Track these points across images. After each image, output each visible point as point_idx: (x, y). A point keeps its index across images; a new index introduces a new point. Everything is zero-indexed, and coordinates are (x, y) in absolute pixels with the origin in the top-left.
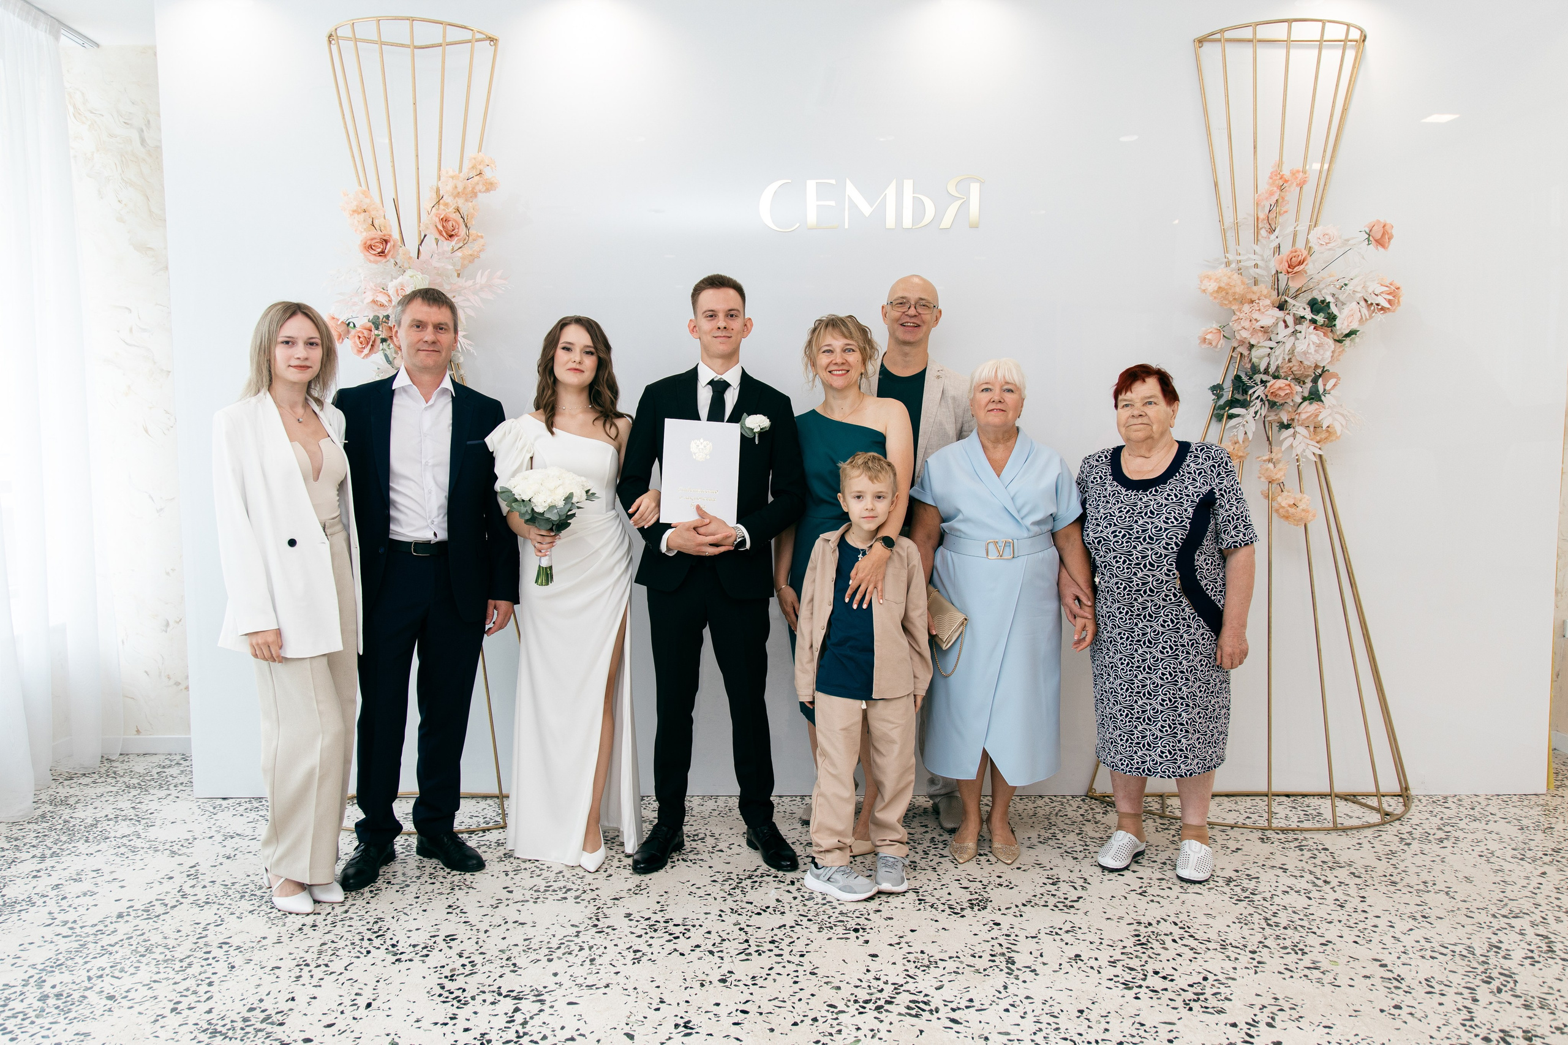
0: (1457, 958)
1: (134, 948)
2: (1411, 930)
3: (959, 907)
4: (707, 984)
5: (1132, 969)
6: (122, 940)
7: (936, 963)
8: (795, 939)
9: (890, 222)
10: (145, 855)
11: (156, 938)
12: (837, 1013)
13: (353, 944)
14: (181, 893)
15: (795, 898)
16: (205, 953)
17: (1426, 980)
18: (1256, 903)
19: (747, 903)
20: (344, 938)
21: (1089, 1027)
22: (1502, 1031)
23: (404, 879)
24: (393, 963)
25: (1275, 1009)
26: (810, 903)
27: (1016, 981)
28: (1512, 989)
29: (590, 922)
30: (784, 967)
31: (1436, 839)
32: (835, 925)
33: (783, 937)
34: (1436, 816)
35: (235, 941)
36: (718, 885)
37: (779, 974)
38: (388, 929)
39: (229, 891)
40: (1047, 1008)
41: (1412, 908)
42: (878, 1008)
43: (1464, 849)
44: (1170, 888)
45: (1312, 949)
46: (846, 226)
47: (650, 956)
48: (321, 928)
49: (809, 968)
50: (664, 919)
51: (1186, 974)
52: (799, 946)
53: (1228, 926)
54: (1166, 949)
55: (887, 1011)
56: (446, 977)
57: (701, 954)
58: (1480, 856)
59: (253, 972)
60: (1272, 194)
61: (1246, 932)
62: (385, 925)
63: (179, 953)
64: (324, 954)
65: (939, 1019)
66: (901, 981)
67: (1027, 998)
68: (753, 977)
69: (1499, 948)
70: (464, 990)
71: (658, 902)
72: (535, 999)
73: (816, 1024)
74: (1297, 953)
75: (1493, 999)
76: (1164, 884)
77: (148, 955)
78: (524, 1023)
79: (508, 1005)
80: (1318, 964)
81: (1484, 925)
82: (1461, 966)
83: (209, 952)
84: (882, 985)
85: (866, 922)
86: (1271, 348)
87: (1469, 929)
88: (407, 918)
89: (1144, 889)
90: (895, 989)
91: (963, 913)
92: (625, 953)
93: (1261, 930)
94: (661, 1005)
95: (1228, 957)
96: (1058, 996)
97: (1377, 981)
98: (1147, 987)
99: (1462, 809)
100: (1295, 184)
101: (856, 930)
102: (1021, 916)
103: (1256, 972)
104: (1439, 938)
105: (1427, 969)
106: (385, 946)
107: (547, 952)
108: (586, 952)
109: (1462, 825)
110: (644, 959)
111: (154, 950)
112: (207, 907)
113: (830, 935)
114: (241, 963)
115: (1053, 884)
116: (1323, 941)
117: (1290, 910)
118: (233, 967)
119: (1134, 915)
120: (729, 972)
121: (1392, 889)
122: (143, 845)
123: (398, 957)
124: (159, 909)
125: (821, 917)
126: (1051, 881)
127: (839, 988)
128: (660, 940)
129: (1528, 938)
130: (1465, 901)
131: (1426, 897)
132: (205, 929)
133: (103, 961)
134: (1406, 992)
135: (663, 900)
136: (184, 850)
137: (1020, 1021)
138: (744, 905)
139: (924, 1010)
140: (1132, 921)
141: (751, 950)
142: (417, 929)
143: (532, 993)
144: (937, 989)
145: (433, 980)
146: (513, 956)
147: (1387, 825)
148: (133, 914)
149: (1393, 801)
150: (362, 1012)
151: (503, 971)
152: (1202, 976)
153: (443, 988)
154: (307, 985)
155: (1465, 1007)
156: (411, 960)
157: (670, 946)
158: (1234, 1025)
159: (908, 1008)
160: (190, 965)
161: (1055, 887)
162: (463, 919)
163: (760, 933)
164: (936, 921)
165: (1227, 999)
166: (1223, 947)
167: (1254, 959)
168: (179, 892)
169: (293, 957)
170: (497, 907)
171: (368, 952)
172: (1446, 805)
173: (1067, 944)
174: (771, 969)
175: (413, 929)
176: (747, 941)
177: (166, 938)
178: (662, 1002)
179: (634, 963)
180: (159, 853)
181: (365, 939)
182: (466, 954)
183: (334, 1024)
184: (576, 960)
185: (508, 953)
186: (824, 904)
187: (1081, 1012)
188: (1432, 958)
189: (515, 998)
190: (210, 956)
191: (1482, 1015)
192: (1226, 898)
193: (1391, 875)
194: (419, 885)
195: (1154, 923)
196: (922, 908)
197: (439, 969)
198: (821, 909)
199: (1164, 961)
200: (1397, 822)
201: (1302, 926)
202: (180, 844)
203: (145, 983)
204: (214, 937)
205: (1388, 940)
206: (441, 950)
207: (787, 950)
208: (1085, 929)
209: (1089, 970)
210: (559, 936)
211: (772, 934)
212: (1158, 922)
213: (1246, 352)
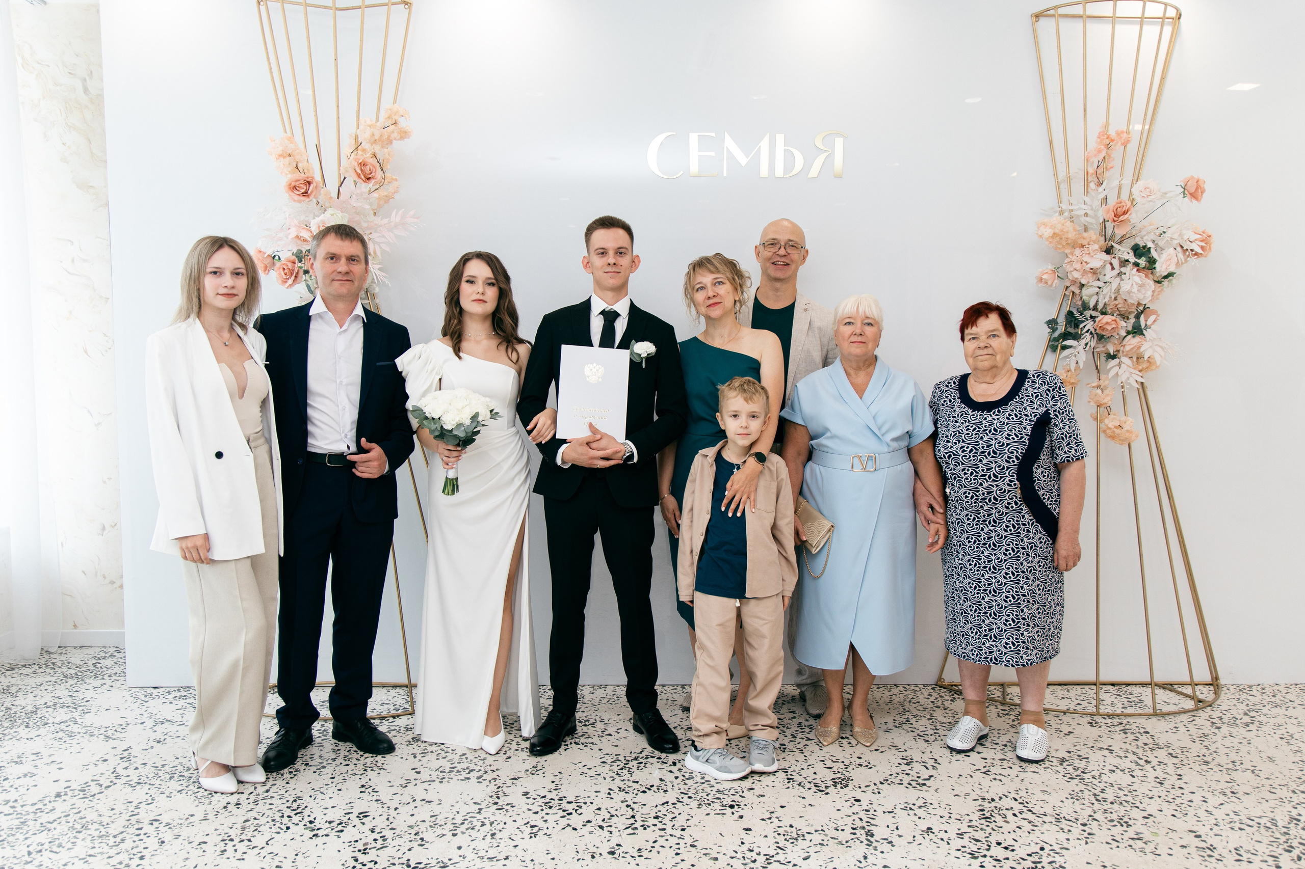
0: (1262, 830)
1: (71, 824)
2: (1222, 804)
3: (823, 785)
4: (597, 856)
5: (977, 841)
6: (60, 817)
7: (803, 836)
8: (677, 814)
9: (764, 172)
10: (81, 740)
11: (91, 816)
13: (273, 820)
14: (115, 775)
15: (677, 778)
16: (137, 828)
17: (1235, 849)
18: (1086, 780)
19: (634, 782)
20: (266, 815)
23: (321, 761)
24: (311, 838)
26: (690, 782)
27: (875, 852)
29: (491, 800)
30: (667, 840)
31: (1242, 724)
32: (713, 802)
33: (666, 813)
34: (1242, 703)
35: (165, 819)
36: (607, 766)
37: (662, 846)
38: (306, 807)
39: (159, 772)
41: (1223, 785)
43: (1267, 733)
44: (1011, 768)
45: (1135, 822)
46: (725, 175)
47: (546, 831)
49: (689, 841)
50: (558, 797)
51: (1025, 844)
52: (681, 821)
53: (1062, 801)
54: (1008, 822)
56: (359, 851)
57: (592, 829)
58: (1281, 738)
59: (181, 847)
60: (1099, 152)
61: (1077, 806)
62: (303, 803)
63: (113, 830)
64: (247, 830)
66: (772, 852)
67: (885, 866)
68: (639, 850)
70: (376, 863)
71: (553, 782)
74: (1122, 826)
75: (1294, 866)
76: (1005, 764)
77: (84, 831)
80: (1141, 836)
81: (1285, 800)
82: (1265, 836)
83: (141, 828)
84: (755, 857)
85: (741, 799)
86: (1100, 288)
87: (1272, 803)
88: (323, 796)
89: (987, 768)
90: (767, 859)
91: (827, 791)
92: (523, 828)
93: (1091, 805)
95: (1062, 829)
96: (912, 866)
97: (1192, 850)
99: (1265, 696)
100: (1119, 143)
101: (732, 807)
102: (879, 793)
103: (1087, 843)
104: (1246, 812)
105: (1236, 839)
106: (303, 823)
107: (451, 827)
108: (487, 827)
109: (1265, 710)
110: (540, 833)
111: (90, 826)
112: (139, 787)
114: (171, 839)
115: (907, 764)
116: (1145, 814)
117: (1116, 787)
118: (163, 842)
119: (978, 792)
120: (618, 845)
121: (1205, 767)
122: (79, 730)
123: (315, 832)
124: (94, 789)
125: (700, 795)
126: (905, 762)
127: (716, 859)
128: (554, 816)
130: (1268, 779)
131: (1234, 775)
132: (137, 807)
133: (43, 836)
134: (1218, 860)
135: (557, 780)
136: (117, 735)
138: (631, 784)
140: (977, 797)
141: (637, 825)
142: (333, 807)
143: (438, 865)
144: (804, 859)
145: (348, 854)
146: (420, 831)
147: (1200, 711)
148: (70, 793)
149: (1205, 690)
151: (411, 845)
152: (1039, 846)
153: (356, 860)
154: (232, 858)
156: (327, 835)
157: (564, 822)
160: (123, 840)
161: (909, 767)
162: (375, 798)
163: (646, 810)
164: (804, 798)
165: (1061, 866)
166: (1058, 820)
167: (1084, 831)
168: (113, 773)
169: (218, 832)
170: (406, 786)
171: (288, 828)
172: (1251, 693)
173: (920, 818)
174: (655, 842)
175: (329, 806)
176: (633, 817)
177: (100, 815)
179: (531, 837)
180: (95, 738)
181: (285, 816)
182: (377, 830)
184: (478, 835)
185: (416, 829)
186: (703, 783)
188: (1241, 829)
190: (142, 832)
192: (1060, 776)
193: (1204, 756)
194: (334, 766)
195: (997, 799)
196: (791, 786)
197: (353, 843)
198: (700, 788)
199: (1006, 832)
200: (1209, 709)
201: (1127, 802)
202: (114, 729)
203: (81, 856)
204: (145, 815)
205: (1202, 814)
206: (354, 826)
207: (670, 824)
208: (936, 805)
209: (939, 841)
210: (462, 813)
211: (656, 810)
212: (1001, 798)
213: (1077, 291)
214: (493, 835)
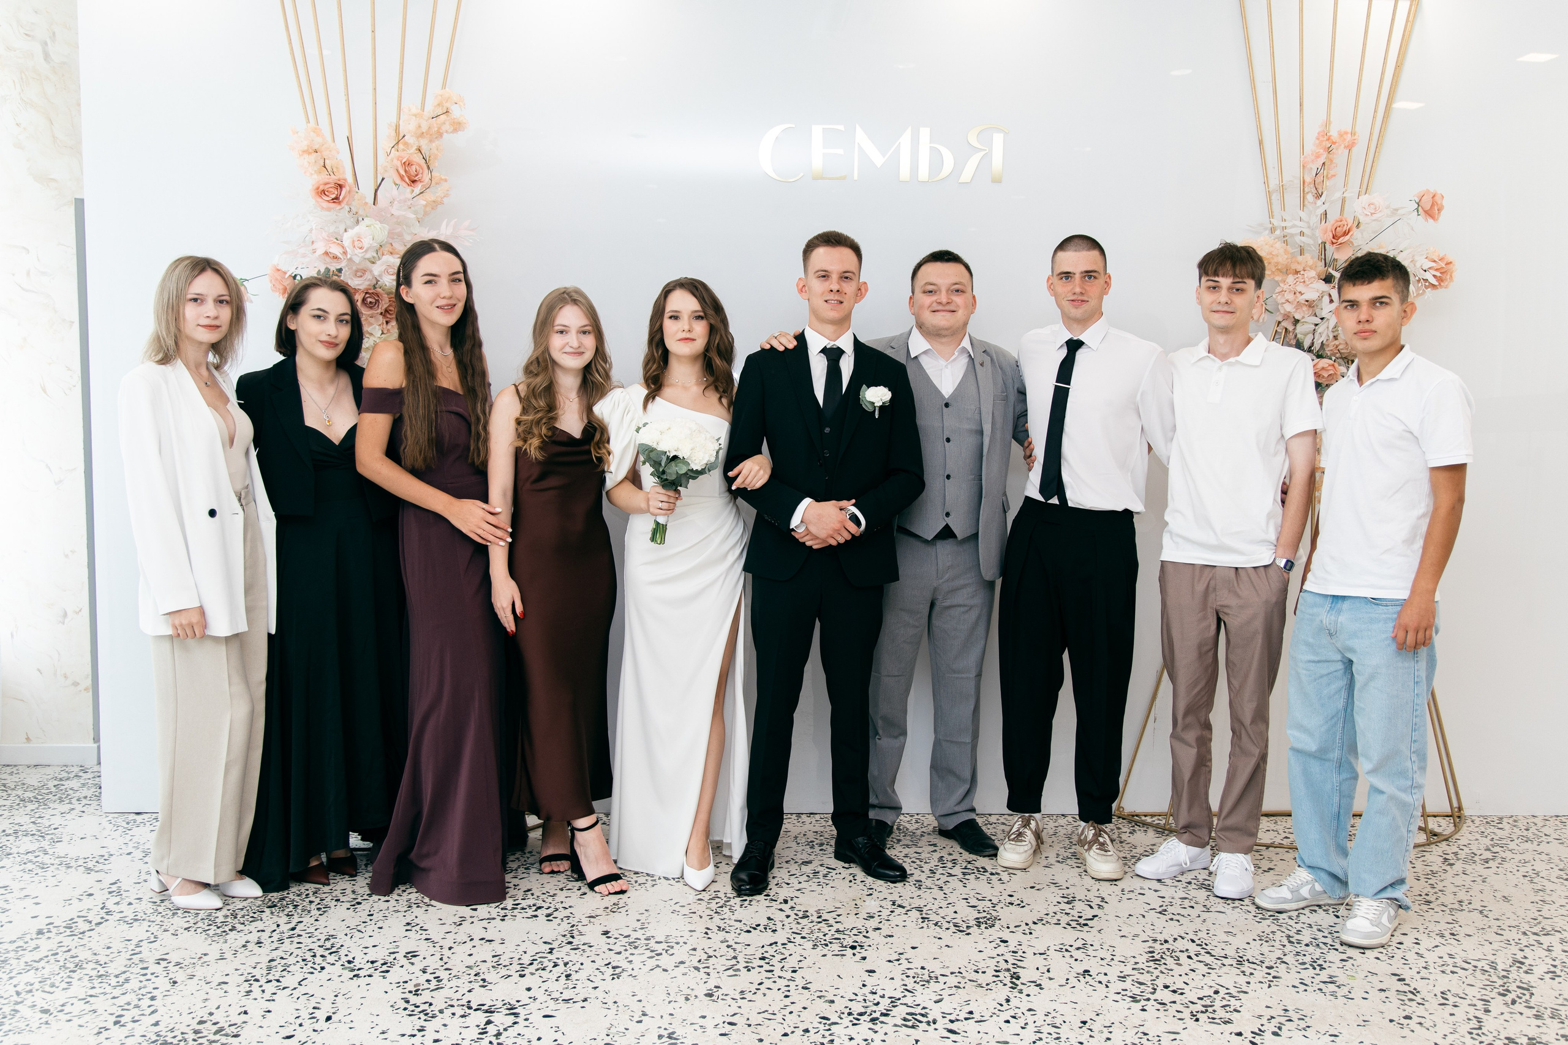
0: (1478, 973)
1: (61, 963)
2: (1437, 946)
3: (965, 925)
4: (692, 998)
5: (1141, 984)
6: (47, 956)
7: (937, 978)
8: (787, 955)
9: (905, 173)
10: (56, 872)
11: (84, 955)
12: (830, 1025)
13: (304, 960)
14: (105, 910)
15: (788, 917)
16: (142, 969)
17: (1442, 993)
18: (1281, 921)
19: (736, 921)
20: (294, 955)
21: (1091, 1036)
22: (1507, 1038)
23: (354, 897)
24: (351, 979)
25: (1283, 1020)
26: (804, 922)
27: (1020, 995)
28: (1527, 1001)
29: (564, 939)
30: (775, 982)
31: (1481, 860)
32: (831, 943)
33: (775, 954)
34: (1486, 837)
35: (174, 957)
36: (704, 904)
37: (769, 989)
38: (342, 946)
39: (159, 908)
40: (1049, 1020)
41: (1443, 926)
42: (873, 1020)
43: (1508, 870)
44: (1193, 907)
45: (1331, 965)
46: (856, 178)
47: (630, 972)
48: (268, 945)
49: (801, 983)
50: (645, 937)
51: (1198, 986)
52: (792, 962)
53: (1248, 943)
54: (1180, 965)
55: (882, 1022)
56: (410, 992)
57: (686, 970)
58: (1524, 876)
59: (199, 988)
60: (1318, 156)
61: (1265, 948)
62: (338, 942)
63: (113, 969)
64: (274, 970)
65: (936, 1029)
66: (898, 995)
67: (1030, 1010)
68: (742, 992)
69: (1522, 963)
70: (431, 1004)
71: (638, 920)
72: (508, 1012)
73: (807, 1034)
74: (1315, 969)
75: (1505, 1009)
76: (1187, 903)
77: (79, 971)
78: (498, 1035)
79: (480, 1018)
80: (1334, 979)
81: (1512, 942)
82: (1480, 979)
83: (146, 968)
84: (877, 998)
85: (864, 940)
86: (1316, 325)
87: (1495, 946)
88: (361, 935)
89: (1164, 908)
90: (892, 1002)
91: (968, 931)
92: (603, 969)
93: (1281, 947)
94: (643, 1018)
95: (1243, 972)
96: (1061, 1009)
97: (1392, 994)
98: (1155, 1000)
99: (1516, 830)
100: (1343, 146)
101: (853, 948)
102: (1031, 933)
103: (1270, 986)
104: (1463, 954)
105: (1444, 982)
106: (341, 963)
107: (518, 968)
108: (561, 968)
109: (1512, 845)
110: (624, 974)
111: (85, 966)
112: (136, 924)
113: (825, 951)
114: (184, 979)
115: (1068, 903)
116: (1344, 957)
117: (1315, 928)
118: (175, 982)
119: (1150, 933)
120: (716, 987)
121: (1425, 907)
122: (52, 861)
123: (356, 972)
124: (83, 926)
125: (816, 935)
126: (1066, 900)
127: (832, 1002)
128: (640, 957)
129: (1554, 954)
130: (1498, 919)
131: (1459, 916)
132: (138, 946)
133: (30, 977)
134: (1419, 1004)
135: (643, 918)
136: (100, 867)
137: (1020, 1031)
138: (732, 923)
139: (921, 1022)
140: (1148, 939)
141: (740, 966)
142: (374, 946)
143: (505, 1007)
144: (936, 1002)
145: (397, 995)
146: (481, 972)
147: (1433, 846)
148: (54, 930)
149: (1443, 822)
150: (322, 1024)
151: (471, 986)
152: (1214, 989)
153: (408, 1002)
154: (259, 1000)
155: (1476, 1017)
156: (370, 976)
157: (652, 963)
158: (1240, 1034)
159: (905, 1019)
160: (127, 980)
161: (1070, 906)
162: (424, 937)
163: (750, 950)
164: (940, 938)
165: (1235, 1010)
166: (1240, 963)
167: (1269, 974)
168: (102, 908)
169: (240, 972)
170: (460, 924)
171: (323, 968)
172: (1500, 826)
173: (1076, 960)
174: (760, 984)
175: (370, 945)
176: (735, 957)
177: (95, 954)
178: (644, 1014)
179: (613, 979)
180: (73, 869)
181: (318, 955)
182: (430, 970)
183: (293, 1036)
184: (550, 975)
185: (476, 970)
186: (820, 922)
187: (1084, 1023)
188: (1453, 972)
189: (487, 1011)
190: (148, 972)
191: (1490, 1024)
192: (1250, 916)
193: (1427, 895)
194: (371, 902)
195: (1171, 940)
196: (925, 926)
197: (401, 984)
198: (816, 927)
199: (1177, 976)
200: (1444, 843)
201: (1325, 944)
202: (95, 860)
203: (81, 997)
204: (149, 953)
205: (1411, 956)
206: (402, 967)
207: (778, 966)
208: (1097, 946)
209: (1097, 984)
210: (531, 952)
211: (763, 950)
212: (1175, 939)
213: (1290, 328)
214: (568, 976)
